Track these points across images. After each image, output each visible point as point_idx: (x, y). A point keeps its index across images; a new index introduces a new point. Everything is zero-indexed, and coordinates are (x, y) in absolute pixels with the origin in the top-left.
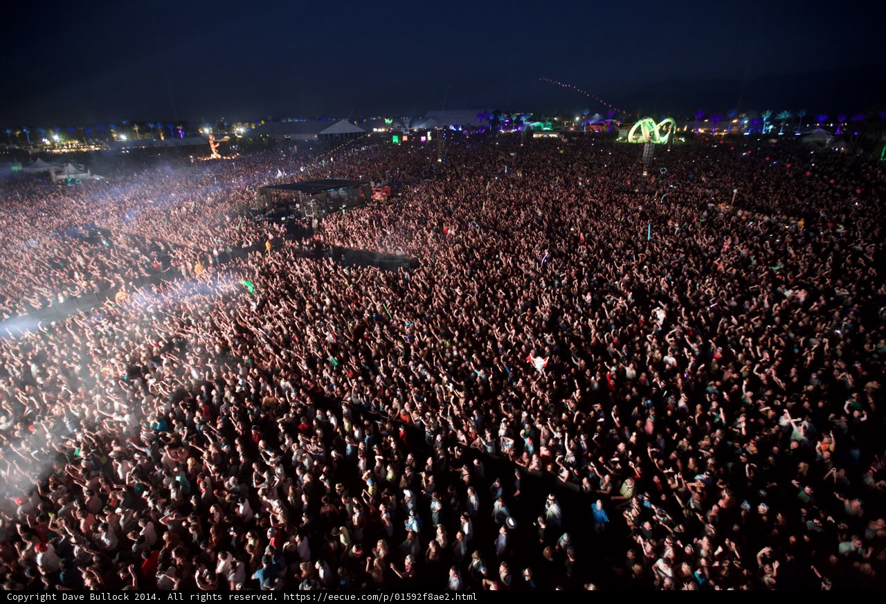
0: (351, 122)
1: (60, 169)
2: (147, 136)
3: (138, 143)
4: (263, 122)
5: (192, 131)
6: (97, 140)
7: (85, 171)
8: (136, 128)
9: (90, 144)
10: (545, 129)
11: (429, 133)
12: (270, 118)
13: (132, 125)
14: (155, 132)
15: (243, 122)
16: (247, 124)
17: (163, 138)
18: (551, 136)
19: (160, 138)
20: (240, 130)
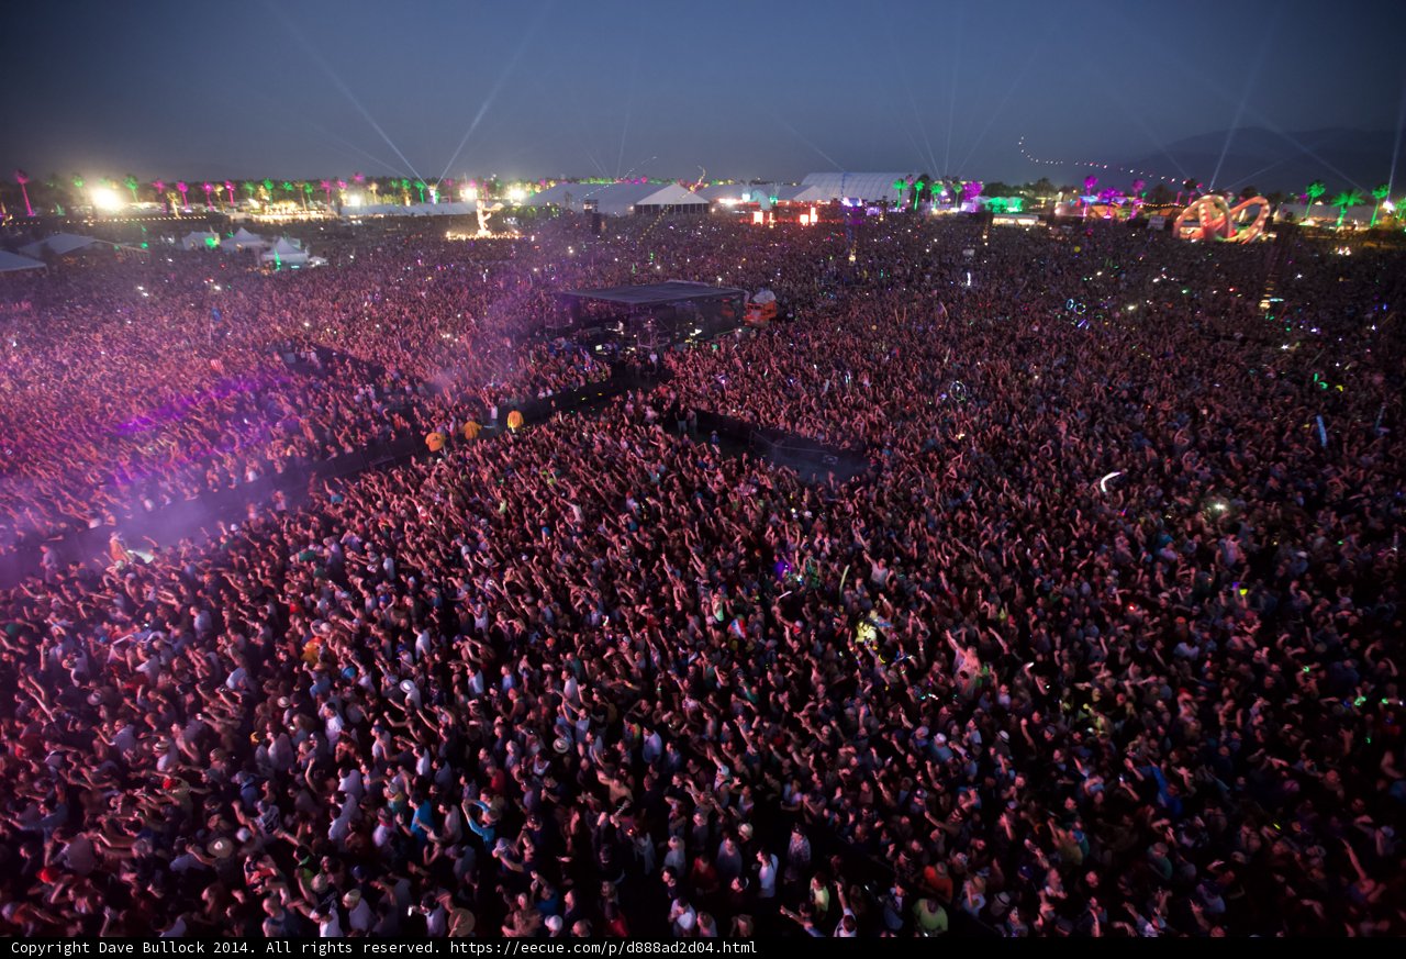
0: (686, 186)
1: (267, 244)
2: (388, 199)
3: (375, 210)
4: (553, 185)
5: (449, 193)
6: (319, 203)
7: (302, 250)
8: (374, 187)
9: (309, 209)
10: (1011, 210)
11: (813, 210)
12: (563, 178)
13: (369, 181)
14: (398, 192)
15: (524, 182)
16: (528, 187)
17: (408, 203)
18: (1023, 222)
19: (404, 203)
20: (517, 195)
